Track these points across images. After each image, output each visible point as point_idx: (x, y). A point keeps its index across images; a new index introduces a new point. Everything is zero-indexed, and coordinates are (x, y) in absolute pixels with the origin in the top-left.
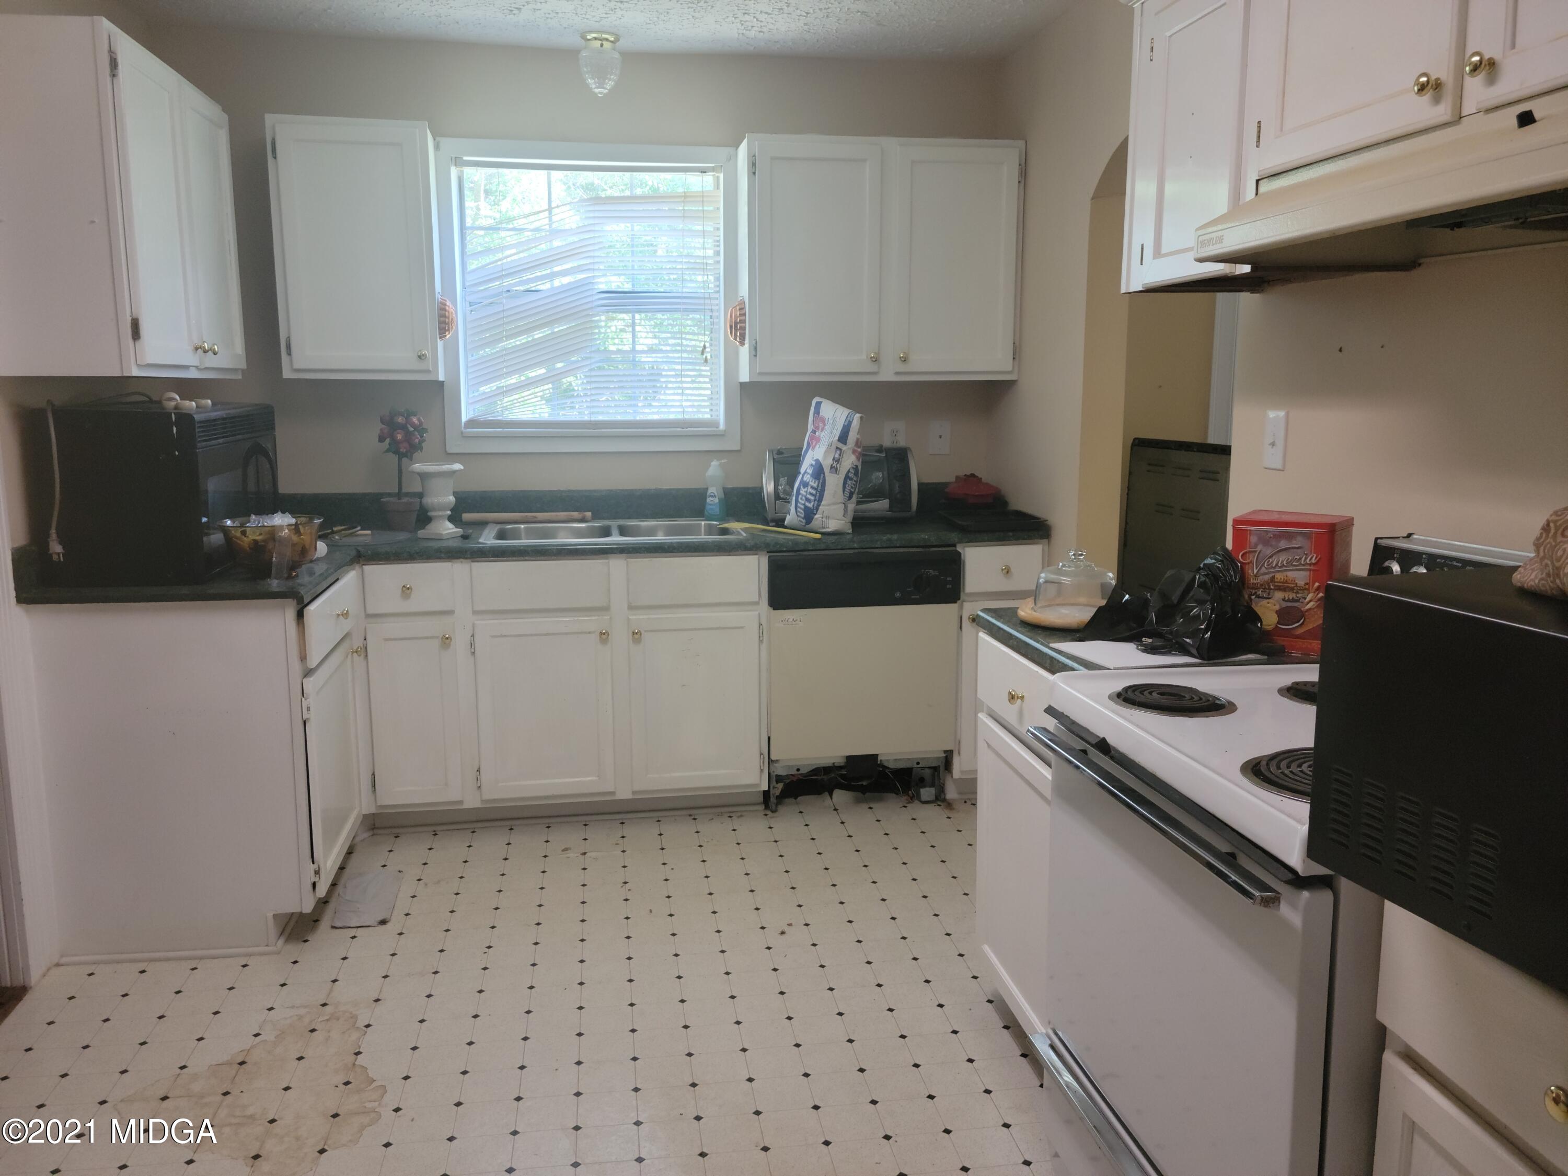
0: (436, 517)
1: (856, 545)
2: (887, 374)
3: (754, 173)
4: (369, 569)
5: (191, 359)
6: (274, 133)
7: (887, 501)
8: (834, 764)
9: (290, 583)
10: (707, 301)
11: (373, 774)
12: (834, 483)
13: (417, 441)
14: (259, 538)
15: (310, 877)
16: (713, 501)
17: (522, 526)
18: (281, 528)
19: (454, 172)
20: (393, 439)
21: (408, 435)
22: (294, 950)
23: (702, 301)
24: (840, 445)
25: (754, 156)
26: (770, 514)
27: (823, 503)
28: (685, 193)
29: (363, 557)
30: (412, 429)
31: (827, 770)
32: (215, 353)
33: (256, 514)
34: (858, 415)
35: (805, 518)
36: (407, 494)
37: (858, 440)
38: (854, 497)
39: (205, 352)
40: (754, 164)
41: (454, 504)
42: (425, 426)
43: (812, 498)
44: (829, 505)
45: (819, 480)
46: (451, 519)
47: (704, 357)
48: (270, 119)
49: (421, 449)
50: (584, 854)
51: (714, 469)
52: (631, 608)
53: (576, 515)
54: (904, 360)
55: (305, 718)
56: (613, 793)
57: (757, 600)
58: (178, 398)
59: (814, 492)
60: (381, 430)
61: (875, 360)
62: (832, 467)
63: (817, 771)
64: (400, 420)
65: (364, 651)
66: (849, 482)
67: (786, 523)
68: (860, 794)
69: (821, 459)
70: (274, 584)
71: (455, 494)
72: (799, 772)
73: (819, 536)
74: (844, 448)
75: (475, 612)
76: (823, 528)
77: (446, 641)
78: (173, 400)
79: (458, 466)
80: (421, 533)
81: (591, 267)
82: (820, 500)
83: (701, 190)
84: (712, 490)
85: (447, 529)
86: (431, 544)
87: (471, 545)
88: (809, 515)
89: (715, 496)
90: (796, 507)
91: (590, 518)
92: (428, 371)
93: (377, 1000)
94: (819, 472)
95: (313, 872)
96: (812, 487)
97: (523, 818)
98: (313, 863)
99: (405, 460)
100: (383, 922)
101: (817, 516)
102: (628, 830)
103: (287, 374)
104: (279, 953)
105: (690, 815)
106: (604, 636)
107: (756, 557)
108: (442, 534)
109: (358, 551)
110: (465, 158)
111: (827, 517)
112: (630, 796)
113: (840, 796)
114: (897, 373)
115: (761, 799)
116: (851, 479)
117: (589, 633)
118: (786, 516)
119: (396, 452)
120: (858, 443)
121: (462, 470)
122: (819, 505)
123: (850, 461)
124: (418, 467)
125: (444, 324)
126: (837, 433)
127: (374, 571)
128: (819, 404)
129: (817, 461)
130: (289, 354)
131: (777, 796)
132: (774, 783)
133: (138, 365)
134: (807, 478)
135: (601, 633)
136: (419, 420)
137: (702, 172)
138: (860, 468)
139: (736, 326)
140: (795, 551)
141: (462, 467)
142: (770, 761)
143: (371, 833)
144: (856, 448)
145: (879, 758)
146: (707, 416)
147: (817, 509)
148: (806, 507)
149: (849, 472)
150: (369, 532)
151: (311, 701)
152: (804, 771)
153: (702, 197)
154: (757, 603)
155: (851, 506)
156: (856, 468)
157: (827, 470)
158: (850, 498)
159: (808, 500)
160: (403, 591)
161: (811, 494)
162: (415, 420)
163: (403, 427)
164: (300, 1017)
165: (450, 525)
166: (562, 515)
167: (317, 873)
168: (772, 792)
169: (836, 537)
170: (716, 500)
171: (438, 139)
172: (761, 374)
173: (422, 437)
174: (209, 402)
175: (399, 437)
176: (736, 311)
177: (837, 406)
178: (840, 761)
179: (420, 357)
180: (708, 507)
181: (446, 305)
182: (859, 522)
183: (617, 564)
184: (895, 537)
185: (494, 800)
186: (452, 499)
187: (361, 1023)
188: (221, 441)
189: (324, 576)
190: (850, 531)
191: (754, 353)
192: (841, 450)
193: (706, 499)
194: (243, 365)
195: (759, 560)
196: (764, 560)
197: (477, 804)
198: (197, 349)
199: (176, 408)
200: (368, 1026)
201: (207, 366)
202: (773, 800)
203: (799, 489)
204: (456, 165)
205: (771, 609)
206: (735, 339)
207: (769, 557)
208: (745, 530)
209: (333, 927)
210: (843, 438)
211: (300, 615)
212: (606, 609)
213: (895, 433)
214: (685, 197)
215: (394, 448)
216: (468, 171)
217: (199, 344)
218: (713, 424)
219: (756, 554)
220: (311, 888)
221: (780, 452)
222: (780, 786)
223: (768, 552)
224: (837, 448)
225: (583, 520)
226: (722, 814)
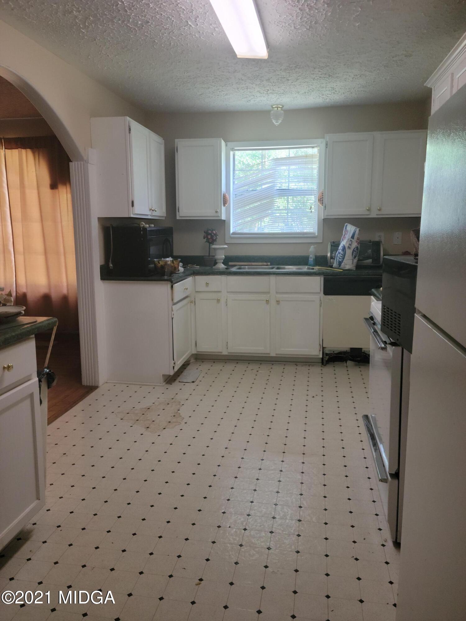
0: (219, 262)
1: (355, 274)
2: (374, 215)
3: (327, 147)
4: (197, 277)
5: (149, 213)
6: (177, 144)
7: (371, 260)
8: (347, 350)
9: (170, 277)
10: (312, 192)
11: (196, 341)
12: (349, 252)
13: (215, 239)
14: (162, 264)
15: (172, 365)
16: (311, 260)
17: (247, 267)
18: (168, 261)
19: (232, 153)
20: (207, 237)
21: (212, 237)
22: (168, 386)
23: (311, 192)
24: (352, 239)
25: (327, 142)
26: (329, 264)
27: (345, 259)
28: (306, 155)
29: (195, 273)
30: (213, 235)
31: (345, 353)
32: (156, 211)
33: (163, 258)
34: (358, 229)
35: (339, 265)
36: (211, 256)
37: (358, 237)
38: (357, 258)
39: (152, 211)
40: (327, 144)
41: (224, 258)
42: (217, 234)
43: (341, 258)
44: (346, 260)
45: (344, 251)
46: (223, 263)
47: (311, 210)
48: (176, 140)
49: (216, 241)
50: (258, 371)
51: (312, 248)
52: (277, 293)
53: (265, 263)
54: (380, 210)
55: (172, 317)
56: (269, 354)
57: (319, 292)
58: (144, 224)
59: (342, 255)
60: (204, 235)
61: (369, 210)
62: (348, 247)
63: (340, 353)
64: (210, 232)
65: (194, 302)
66: (354, 252)
67: (333, 267)
68: (357, 363)
69: (345, 244)
70: (166, 277)
71: (225, 256)
72: (334, 353)
73: (342, 270)
74: (353, 240)
75: (228, 292)
76: (344, 268)
77: (218, 301)
78: (143, 224)
79: (226, 246)
80: (214, 267)
81: (274, 181)
82: (344, 258)
83: (311, 154)
84: (311, 256)
85: (221, 266)
86: (215, 270)
87: (228, 270)
88: (340, 263)
89: (312, 258)
90: (336, 261)
91: (270, 265)
92: (218, 216)
93: (187, 399)
94: (344, 249)
95: (173, 364)
96: (342, 254)
97: (242, 360)
98: (174, 360)
99: (211, 244)
100: (193, 382)
101: (342, 264)
102: (274, 367)
103: (178, 218)
104: (163, 386)
105: (296, 364)
106: (267, 302)
107: (319, 277)
108: (219, 268)
109: (194, 272)
110: (235, 148)
111: (346, 264)
112: (275, 355)
113: (349, 363)
114: (377, 215)
115: (321, 361)
116: (355, 251)
117: (263, 300)
118: (333, 265)
119: (208, 242)
120: (358, 239)
121: (227, 248)
122: (343, 260)
123: (355, 245)
124: (214, 246)
125: (225, 202)
126: (351, 235)
127: (198, 278)
128: (347, 225)
129: (344, 245)
130: (179, 212)
131: (326, 361)
132: (325, 356)
133: (133, 214)
134: (340, 251)
135: (267, 301)
136: (216, 232)
137: (312, 148)
138: (359, 247)
139: (320, 200)
140: (333, 275)
141: (227, 247)
142: (323, 348)
143: (195, 360)
144: (357, 241)
145: (363, 350)
146: (312, 231)
147: (343, 261)
148: (339, 261)
149: (354, 248)
150: (199, 267)
151: (174, 312)
152: (335, 352)
153: (312, 156)
154: (319, 293)
155: (355, 261)
156: (357, 248)
157: (346, 248)
158: (355, 257)
159: (340, 258)
160: (206, 284)
161: (341, 256)
162: (214, 232)
163: (210, 234)
164: (165, 401)
165: (223, 265)
166: (260, 263)
167: (174, 363)
168: (324, 359)
169: (349, 271)
170: (312, 259)
171: (227, 143)
172: (327, 215)
173: (216, 237)
174: (153, 225)
175: (209, 237)
176: (320, 194)
177: (352, 226)
178: (348, 350)
179: (216, 212)
180: (309, 262)
181: (226, 195)
182: (358, 267)
183: (273, 278)
184: (370, 271)
185: (232, 353)
186: (224, 256)
187: (181, 404)
188: (155, 236)
189: (181, 277)
190: (355, 269)
191: (325, 208)
192: (352, 241)
193: (309, 259)
194: (165, 215)
195: (320, 279)
196: (322, 279)
197: (226, 354)
198: (150, 210)
199: (143, 226)
200: (183, 405)
201: (153, 215)
202: (325, 362)
203: (337, 255)
204: (232, 151)
205: (324, 295)
206: (320, 204)
207: (324, 278)
208: (317, 269)
209: (180, 382)
210: (353, 237)
211: (172, 287)
212: (269, 293)
213: (380, 236)
214: (306, 156)
215: (208, 241)
216: (237, 152)
217: (150, 208)
218: (314, 233)
219: (319, 276)
220: (173, 368)
221: (333, 243)
222: (327, 357)
223: (324, 276)
224: (351, 240)
225: (267, 265)
226: (306, 365)
